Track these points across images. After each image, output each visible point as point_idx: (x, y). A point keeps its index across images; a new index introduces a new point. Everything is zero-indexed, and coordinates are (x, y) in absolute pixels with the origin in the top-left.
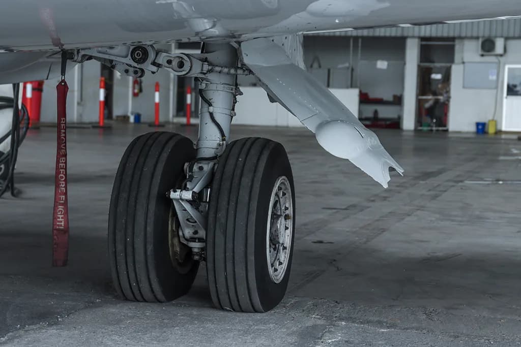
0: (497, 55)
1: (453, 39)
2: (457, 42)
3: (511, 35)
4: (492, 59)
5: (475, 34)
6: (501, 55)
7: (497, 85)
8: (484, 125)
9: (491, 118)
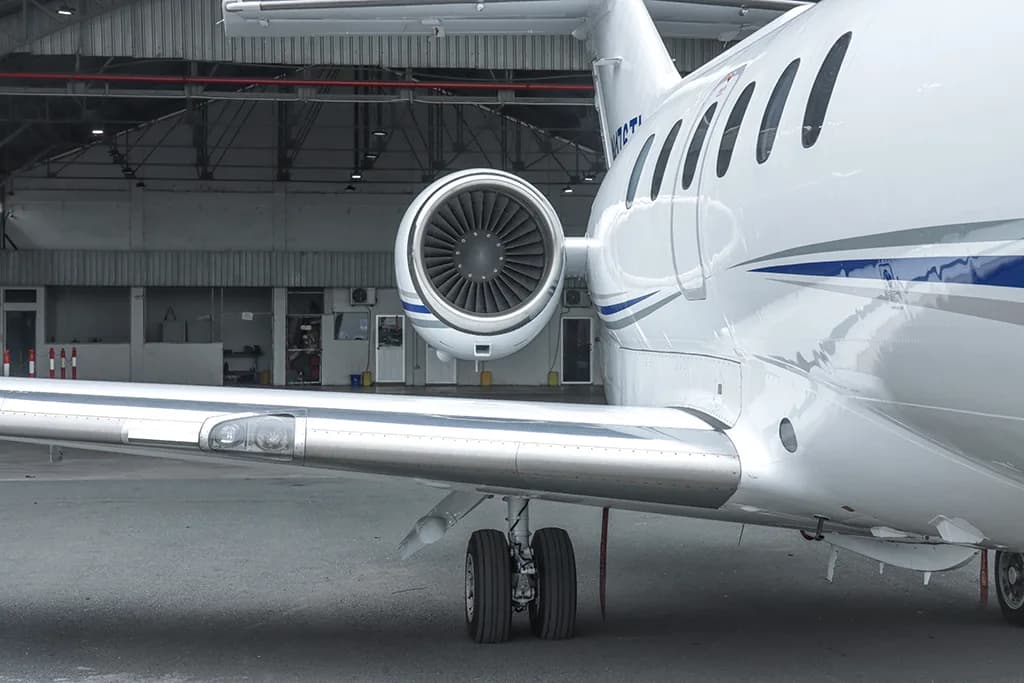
0: (367, 305)
1: (322, 289)
2: (326, 291)
3: (382, 284)
4: (363, 309)
5: (346, 284)
6: (372, 305)
7: (369, 335)
8: (358, 377)
9: (364, 370)
